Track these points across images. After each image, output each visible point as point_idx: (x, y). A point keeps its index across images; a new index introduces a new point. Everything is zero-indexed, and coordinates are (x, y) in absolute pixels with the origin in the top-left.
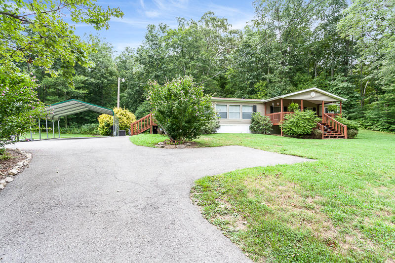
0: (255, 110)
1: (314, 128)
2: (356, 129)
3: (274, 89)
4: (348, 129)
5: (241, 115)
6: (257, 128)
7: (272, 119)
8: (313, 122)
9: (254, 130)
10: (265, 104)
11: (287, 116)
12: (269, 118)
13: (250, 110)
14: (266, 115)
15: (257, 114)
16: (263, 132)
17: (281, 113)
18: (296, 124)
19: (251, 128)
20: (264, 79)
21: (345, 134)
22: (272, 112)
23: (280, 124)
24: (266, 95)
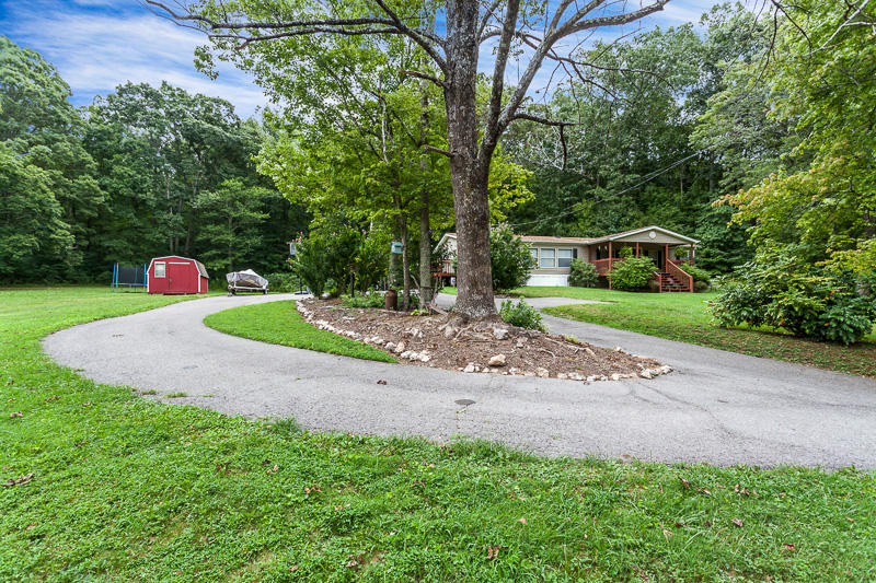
0: (575, 256)
1: (648, 280)
2: (705, 280)
3: (607, 215)
4: (695, 280)
5: (557, 261)
6: (577, 280)
7: (598, 268)
8: (649, 271)
9: (573, 283)
10: (589, 247)
11: (616, 264)
12: (593, 267)
13: (568, 255)
14: (590, 261)
15: (578, 260)
16: (586, 285)
17: (610, 259)
18: (627, 274)
19: (570, 279)
20: (591, 196)
21: (691, 287)
22: (599, 258)
23: (608, 274)
24: (594, 224)
